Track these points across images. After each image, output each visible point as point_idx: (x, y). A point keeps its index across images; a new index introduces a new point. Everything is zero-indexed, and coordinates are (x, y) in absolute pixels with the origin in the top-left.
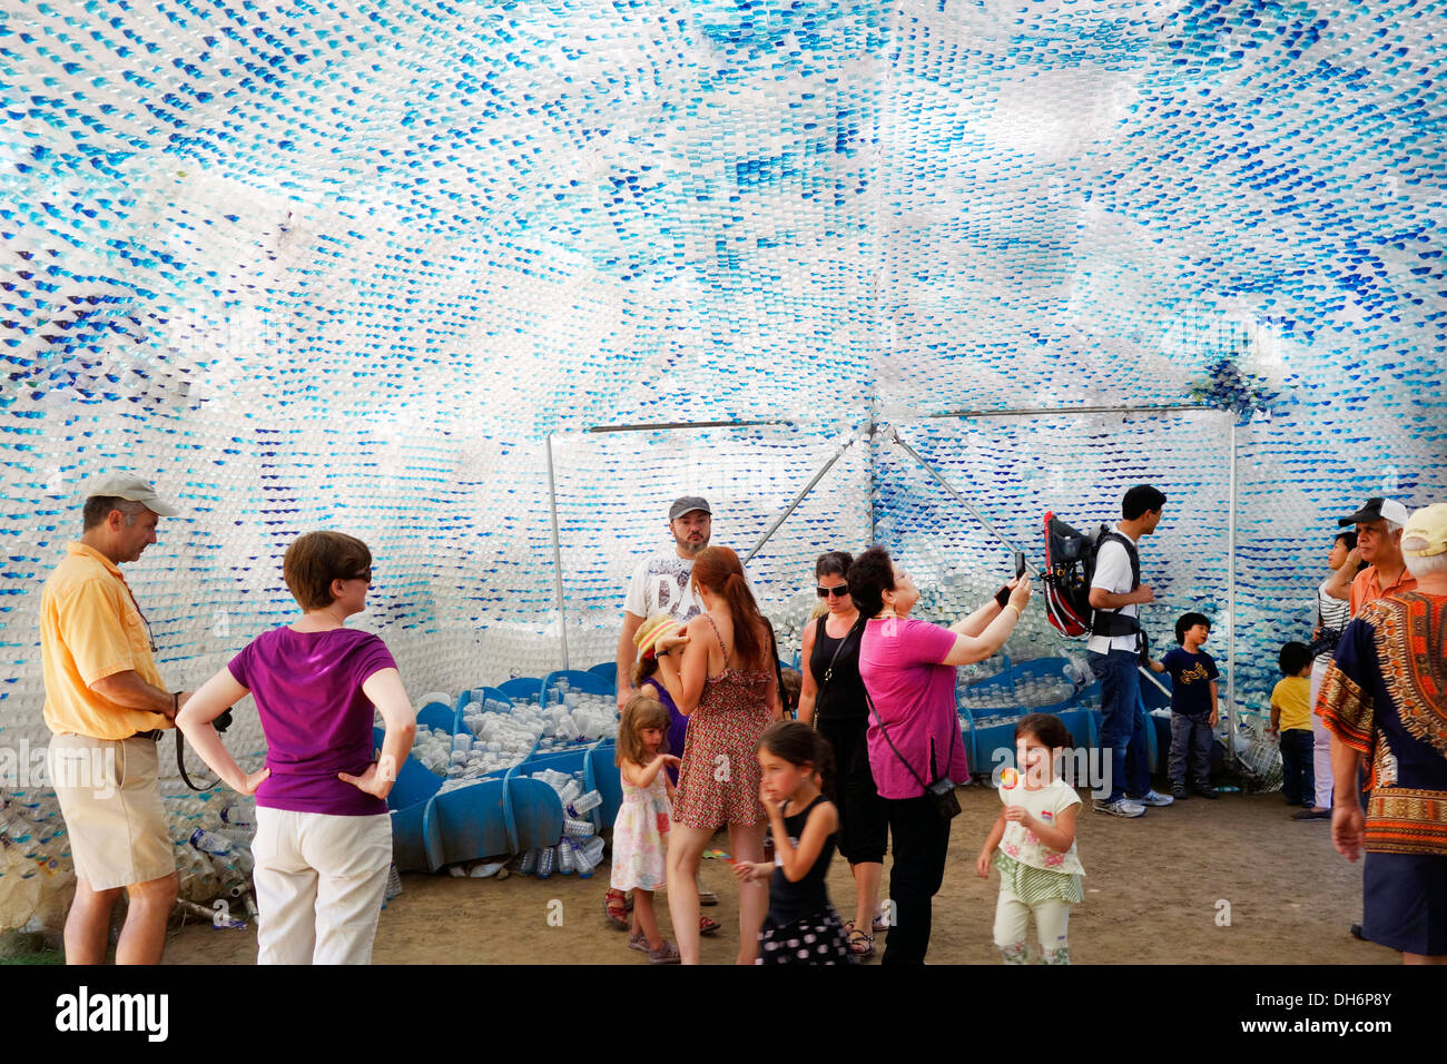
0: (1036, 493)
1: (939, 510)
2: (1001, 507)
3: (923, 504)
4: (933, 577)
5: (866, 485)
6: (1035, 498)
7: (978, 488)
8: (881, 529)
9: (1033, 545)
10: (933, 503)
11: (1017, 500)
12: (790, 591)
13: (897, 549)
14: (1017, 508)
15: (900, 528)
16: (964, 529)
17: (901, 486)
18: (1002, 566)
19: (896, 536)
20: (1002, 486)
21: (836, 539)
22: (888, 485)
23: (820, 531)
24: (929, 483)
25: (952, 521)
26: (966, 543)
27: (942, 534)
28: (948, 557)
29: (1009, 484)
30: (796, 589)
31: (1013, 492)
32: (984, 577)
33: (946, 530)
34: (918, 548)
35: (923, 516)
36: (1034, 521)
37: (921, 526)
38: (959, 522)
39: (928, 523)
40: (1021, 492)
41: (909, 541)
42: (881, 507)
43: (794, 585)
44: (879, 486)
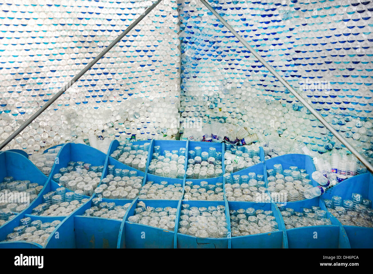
0: (291, 30)
1: (221, 44)
2: (264, 42)
3: (211, 39)
4: (217, 88)
5: (177, 27)
6: (290, 34)
7: (249, 28)
8: (187, 58)
9: (285, 68)
10: (219, 39)
11: (276, 36)
12: (126, 95)
13: (195, 70)
14: (275, 42)
15: (197, 57)
16: (238, 57)
17: (198, 28)
18: (261, 83)
19: (196, 61)
20: (265, 25)
21: (155, 63)
22: (190, 27)
23: (146, 58)
24: (216, 25)
25: (230, 52)
26: (239, 67)
27: (223, 61)
28: (227, 76)
29: (271, 24)
30: (130, 95)
31: (274, 31)
32: (249, 89)
33: (227, 58)
34: (207, 70)
35: (212, 48)
36: (287, 51)
37: (210, 55)
38: (235, 53)
39: (215, 53)
40: (279, 29)
41: (204, 65)
42: (186, 42)
43: (129, 92)
44: (184, 28)
